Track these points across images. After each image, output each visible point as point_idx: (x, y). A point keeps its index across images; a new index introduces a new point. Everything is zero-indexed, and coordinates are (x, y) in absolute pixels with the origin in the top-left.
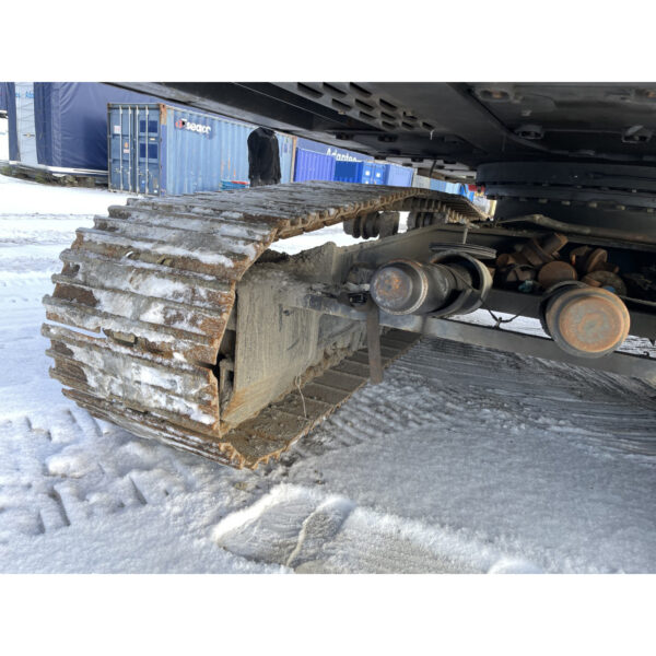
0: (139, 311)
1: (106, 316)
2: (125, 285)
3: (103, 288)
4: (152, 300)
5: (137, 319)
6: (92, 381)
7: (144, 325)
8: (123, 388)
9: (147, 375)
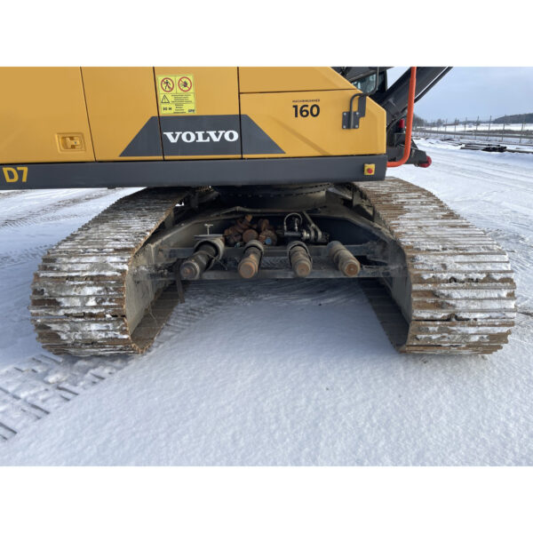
0: (84, 302)
1: (68, 308)
2: (73, 293)
3: (61, 296)
4: (89, 297)
5: (84, 306)
6: (64, 337)
7: (88, 307)
8: (82, 335)
9: (94, 327)
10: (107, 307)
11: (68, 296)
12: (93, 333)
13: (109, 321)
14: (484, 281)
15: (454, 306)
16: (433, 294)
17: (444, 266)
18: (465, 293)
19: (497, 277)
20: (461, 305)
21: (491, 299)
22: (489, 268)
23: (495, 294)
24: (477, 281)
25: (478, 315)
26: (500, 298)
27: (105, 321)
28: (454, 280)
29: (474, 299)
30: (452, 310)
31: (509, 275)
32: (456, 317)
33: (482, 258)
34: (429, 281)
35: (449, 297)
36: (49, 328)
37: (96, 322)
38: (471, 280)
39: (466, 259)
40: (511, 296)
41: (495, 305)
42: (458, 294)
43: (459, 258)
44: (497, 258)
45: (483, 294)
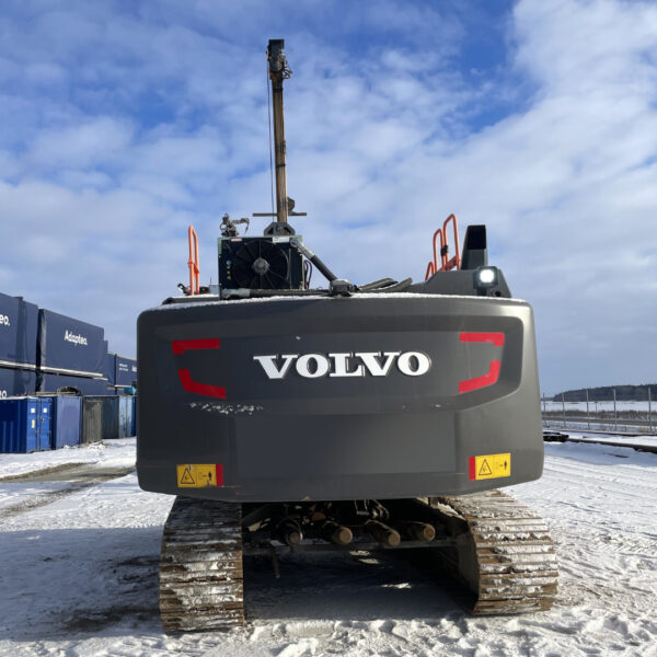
0: (209, 567)
1: (194, 572)
2: (198, 559)
3: (188, 562)
4: (212, 562)
5: (208, 570)
6: (186, 602)
7: (212, 571)
8: (202, 600)
9: (215, 590)
10: (228, 571)
11: (194, 562)
12: (213, 597)
13: (230, 584)
14: (529, 539)
15: (510, 560)
16: (492, 550)
17: (498, 529)
18: (517, 549)
19: (539, 536)
20: (515, 559)
21: (537, 553)
22: (531, 529)
23: (539, 549)
24: (524, 539)
25: (530, 567)
26: (543, 552)
27: (226, 584)
28: (506, 539)
29: (524, 553)
30: (509, 563)
31: (546, 534)
32: (514, 571)
33: (525, 522)
34: (488, 540)
35: (505, 552)
36: (174, 593)
37: (218, 585)
38: (519, 539)
39: (513, 523)
40: (551, 551)
41: (540, 558)
42: (512, 551)
43: (508, 522)
44: (536, 522)
45: (530, 549)
